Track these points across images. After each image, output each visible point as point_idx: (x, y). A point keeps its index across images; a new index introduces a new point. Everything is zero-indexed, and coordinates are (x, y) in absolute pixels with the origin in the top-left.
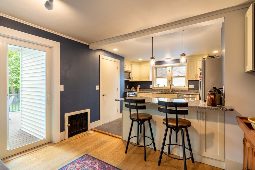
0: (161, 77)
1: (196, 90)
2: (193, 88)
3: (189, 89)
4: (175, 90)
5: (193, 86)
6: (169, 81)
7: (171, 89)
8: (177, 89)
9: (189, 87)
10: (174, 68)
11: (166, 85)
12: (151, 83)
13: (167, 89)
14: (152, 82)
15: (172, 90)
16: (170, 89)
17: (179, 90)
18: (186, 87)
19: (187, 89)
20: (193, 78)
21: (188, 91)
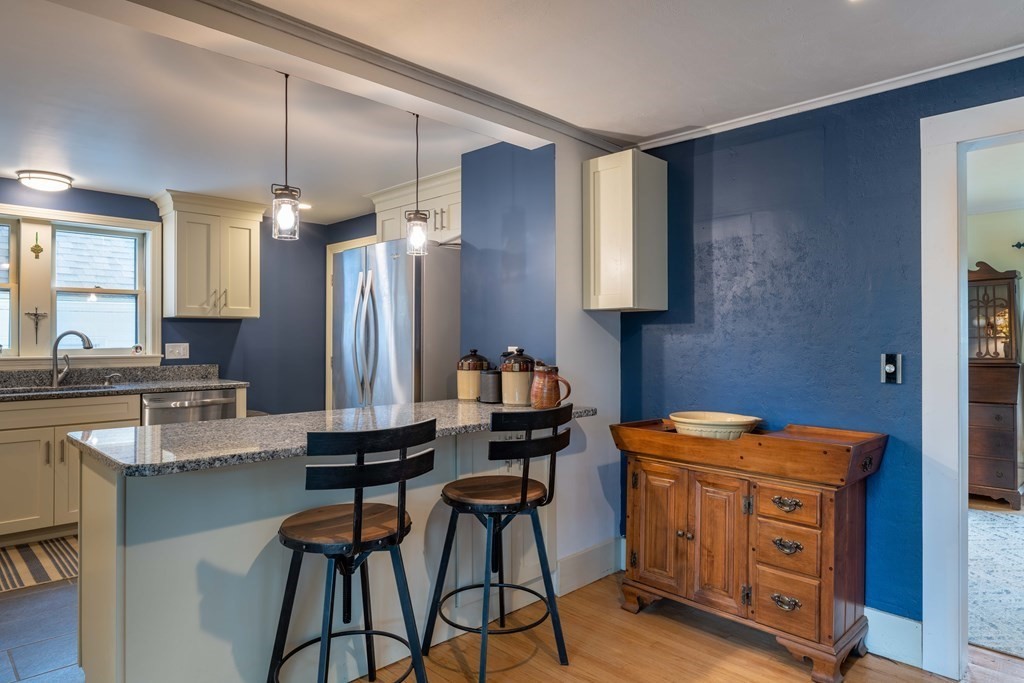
1: (201, 364)
2: (188, 356)
3: (164, 362)
4: (81, 373)
5: (187, 345)
6: (35, 315)
7: (56, 364)
9: (163, 352)
15: (67, 374)
19: (157, 364)
20: (205, 306)
21: (161, 374)
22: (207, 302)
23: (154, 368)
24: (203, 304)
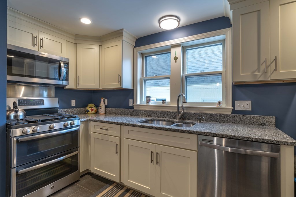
0: (156, 78)
2: (250, 109)
3: (234, 112)
5: (250, 101)
7: (178, 110)
8: (198, 112)
9: (233, 105)
10: (190, 53)
11: (168, 100)
12: (130, 93)
13: (169, 110)
14: (133, 90)
15: (183, 115)
16: (176, 110)
17: (205, 114)
18: (224, 106)
19: (229, 113)
20: (256, 73)
21: (231, 119)
22: (259, 69)
23: (227, 115)
24: (255, 72)
